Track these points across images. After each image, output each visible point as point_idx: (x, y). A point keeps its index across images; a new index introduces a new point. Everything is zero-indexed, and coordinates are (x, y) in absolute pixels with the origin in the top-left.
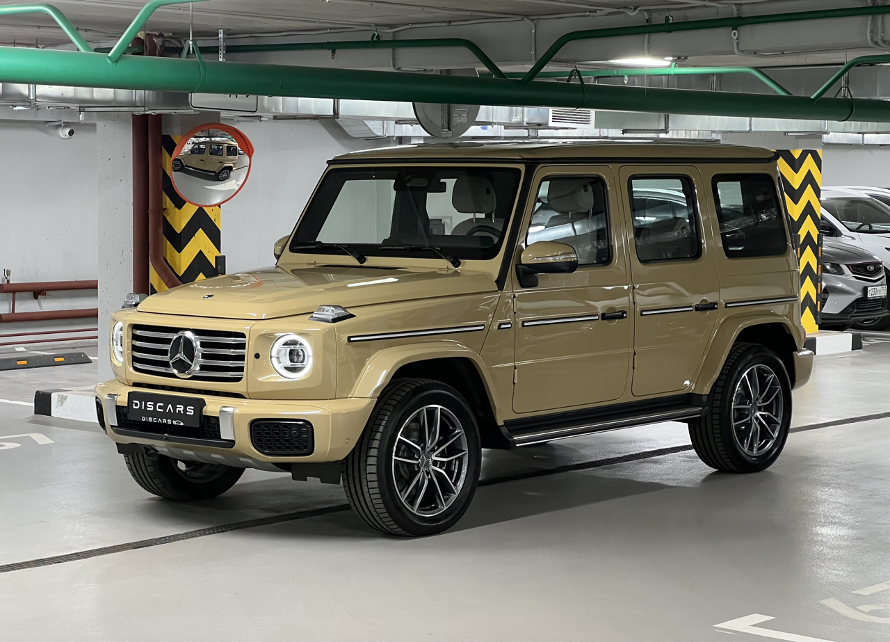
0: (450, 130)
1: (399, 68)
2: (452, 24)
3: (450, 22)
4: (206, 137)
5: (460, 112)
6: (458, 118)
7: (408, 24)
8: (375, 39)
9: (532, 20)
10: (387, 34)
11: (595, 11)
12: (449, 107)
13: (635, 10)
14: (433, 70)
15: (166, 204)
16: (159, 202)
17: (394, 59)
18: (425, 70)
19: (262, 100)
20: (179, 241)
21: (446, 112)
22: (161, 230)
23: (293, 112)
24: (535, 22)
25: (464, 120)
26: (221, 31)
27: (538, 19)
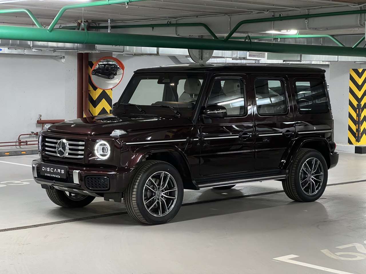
0: (202, 60)
1: (178, 35)
2: (198, 17)
3: (197, 16)
4: (106, 62)
5: (206, 53)
6: (205, 55)
7: (181, 17)
8: (169, 23)
9: (229, 15)
10: (173, 21)
11: (252, 12)
12: (202, 51)
13: (267, 11)
14: (193, 36)
15: (90, 89)
16: (87, 88)
17: (176, 31)
18: (190, 36)
19: (127, 48)
20: (95, 103)
21: (201, 52)
22: (88, 99)
23: (140, 52)
24: (230, 16)
25: (208, 56)
26: (109, 20)
27: (231, 15)
